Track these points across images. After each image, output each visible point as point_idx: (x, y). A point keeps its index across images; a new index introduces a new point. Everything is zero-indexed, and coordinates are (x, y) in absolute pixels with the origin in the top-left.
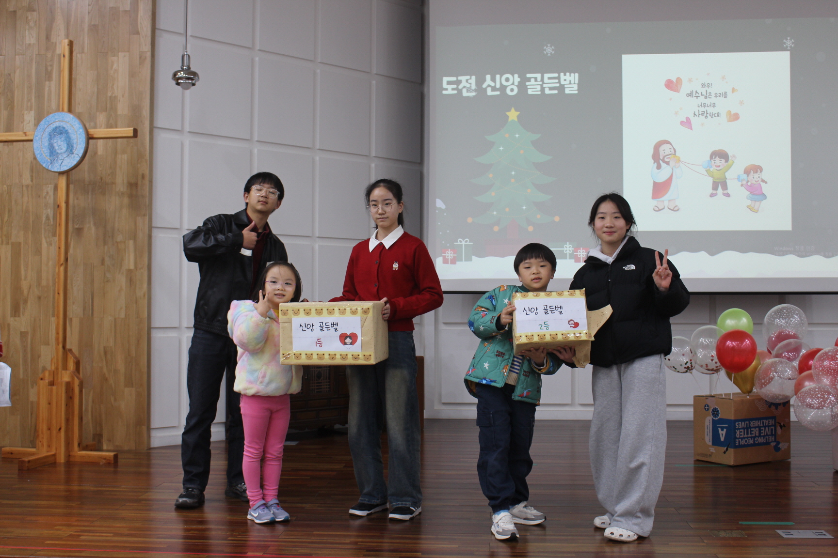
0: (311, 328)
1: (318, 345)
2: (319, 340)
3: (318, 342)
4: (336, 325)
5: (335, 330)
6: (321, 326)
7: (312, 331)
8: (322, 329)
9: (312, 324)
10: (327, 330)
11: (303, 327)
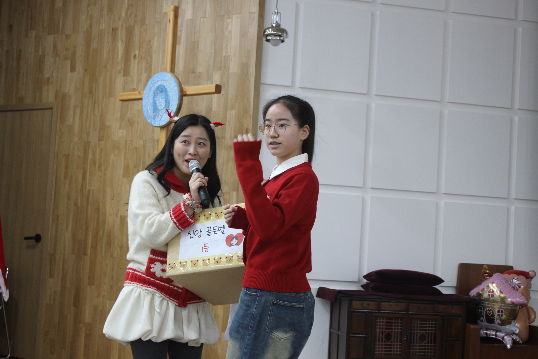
0: (199, 234)
1: (204, 250)
2: (205, 245)
3: (204, 248)
4: (223, 227)
5: (222, 233)
6: (208, 231)
7: (199, 237)
8: (209, 233)
9: (200, 230)
10: (214, 234)
11: (190, 234)
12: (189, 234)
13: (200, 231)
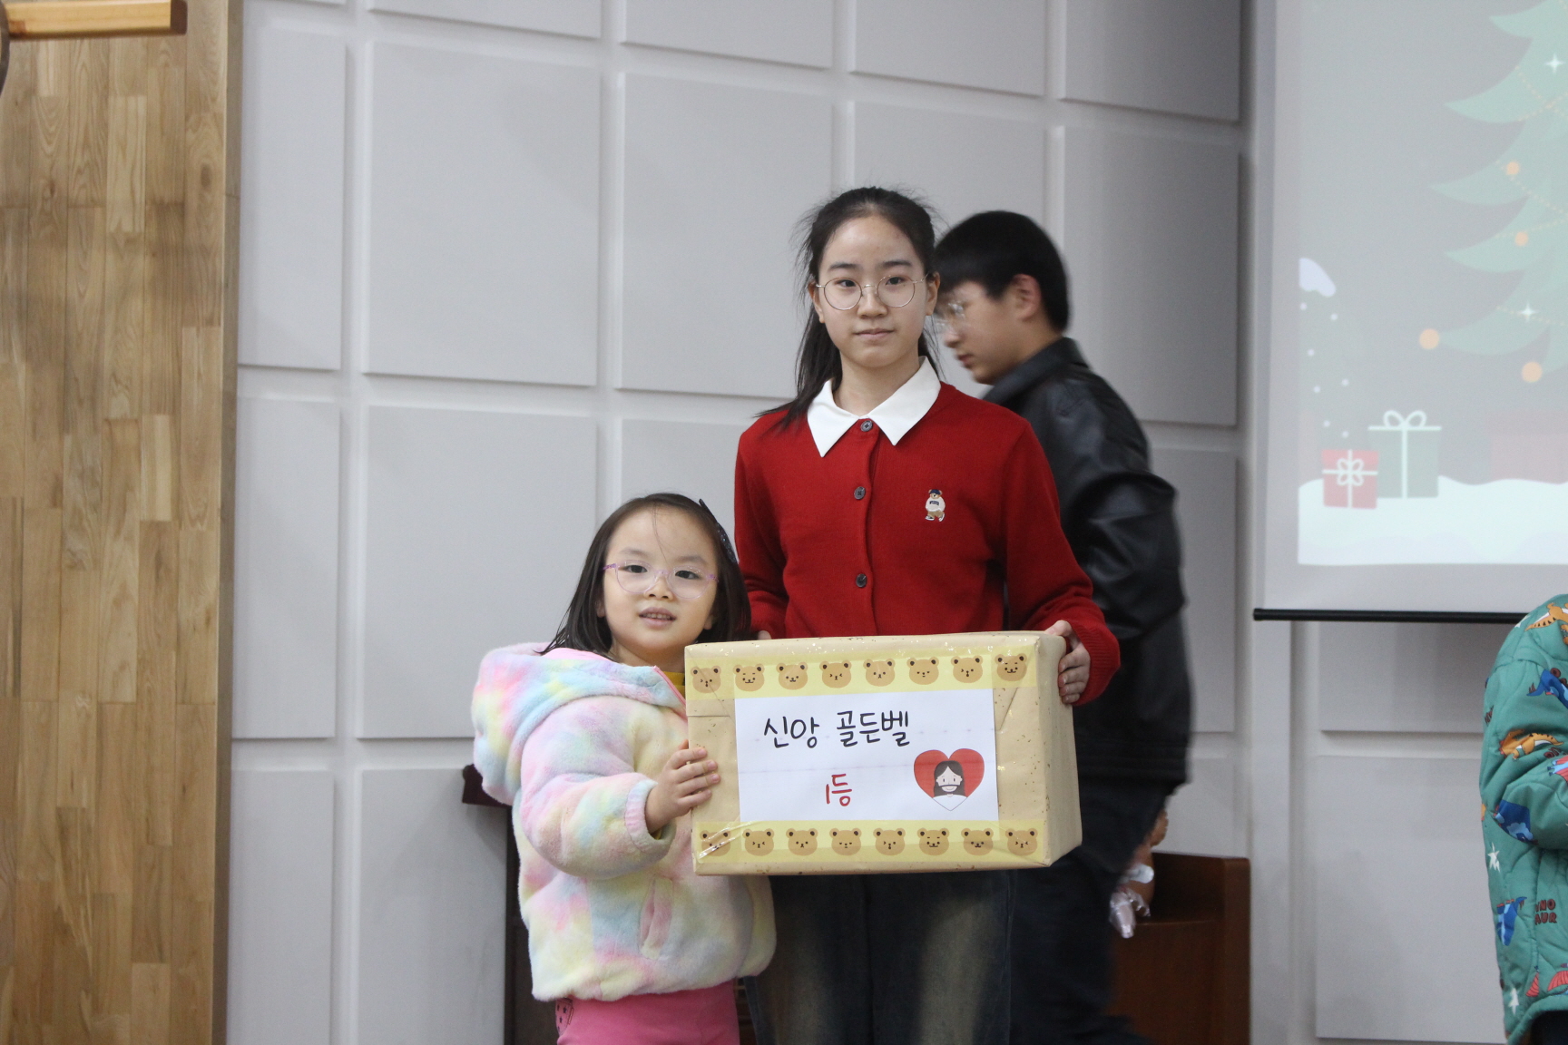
0: (808, 734)
1: (835, 798)
2: (838, 780)
3: (832, 788)
4: (900, 719)
5: (899, 741)
6: (844, 727)
7: (811, 747)
8: (848, 736)
9: (812, 719)
10: (869, 741)
11: (776, 732)
12: (769, 729)
13: (813, 725)
